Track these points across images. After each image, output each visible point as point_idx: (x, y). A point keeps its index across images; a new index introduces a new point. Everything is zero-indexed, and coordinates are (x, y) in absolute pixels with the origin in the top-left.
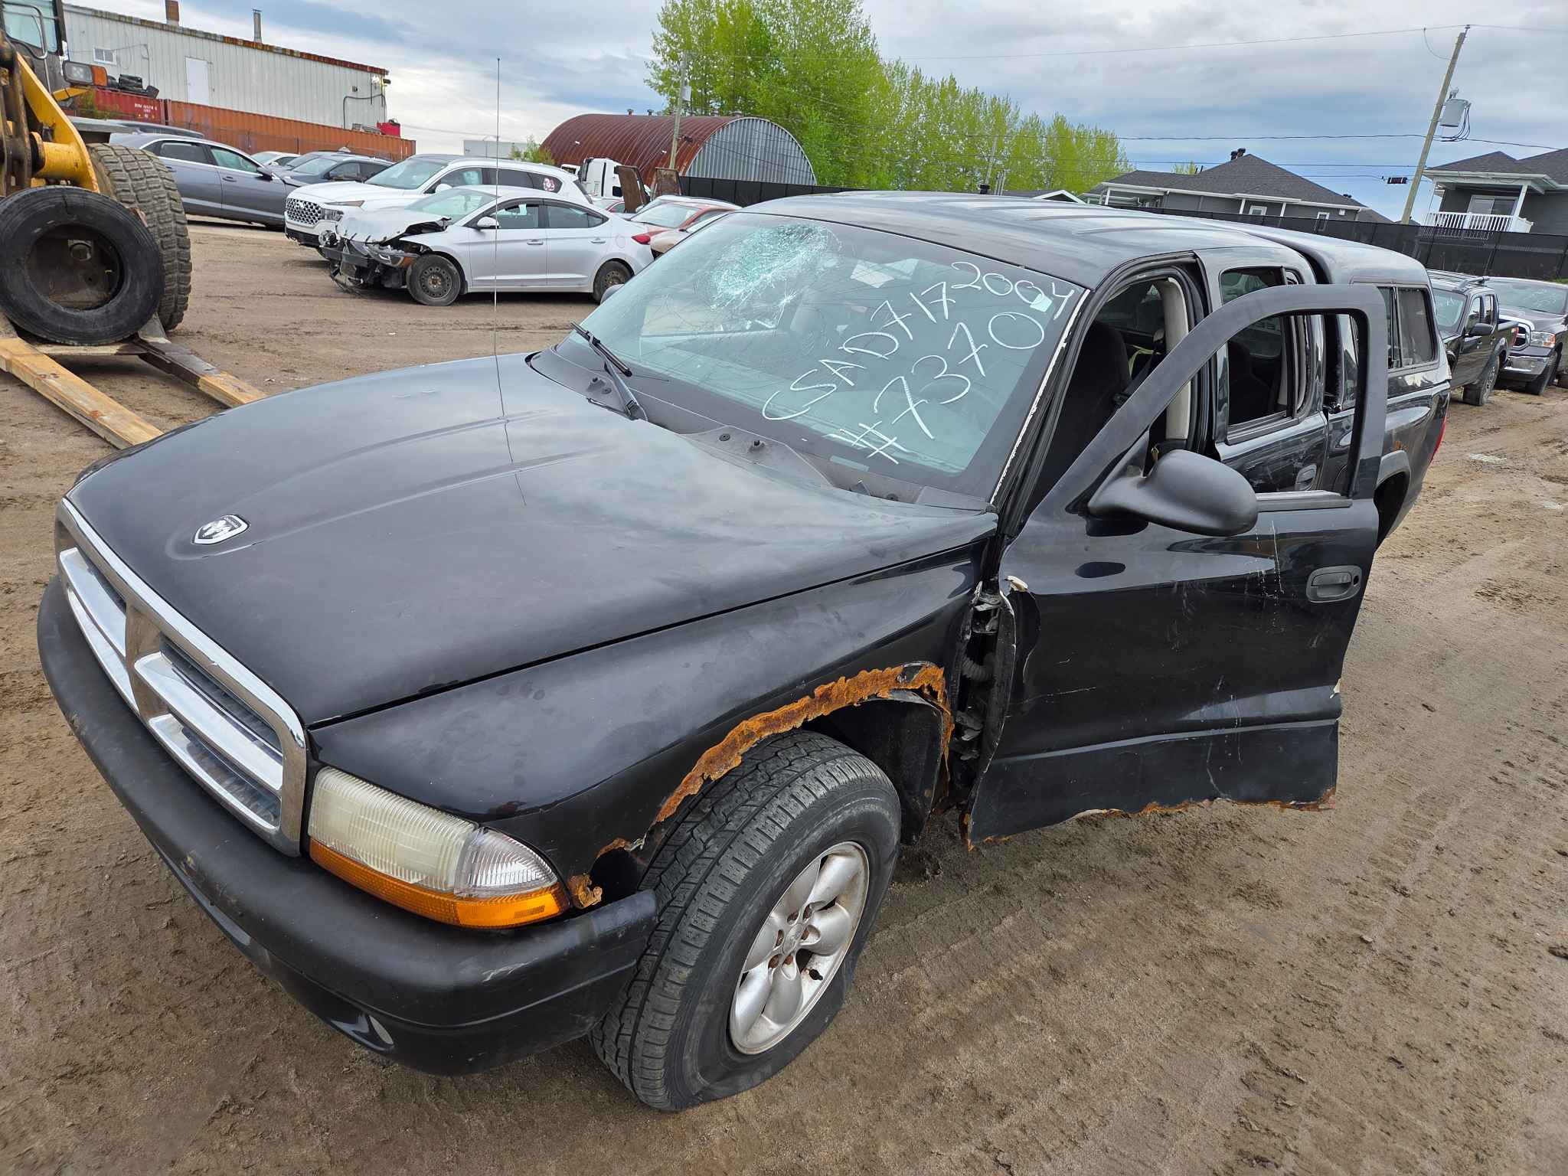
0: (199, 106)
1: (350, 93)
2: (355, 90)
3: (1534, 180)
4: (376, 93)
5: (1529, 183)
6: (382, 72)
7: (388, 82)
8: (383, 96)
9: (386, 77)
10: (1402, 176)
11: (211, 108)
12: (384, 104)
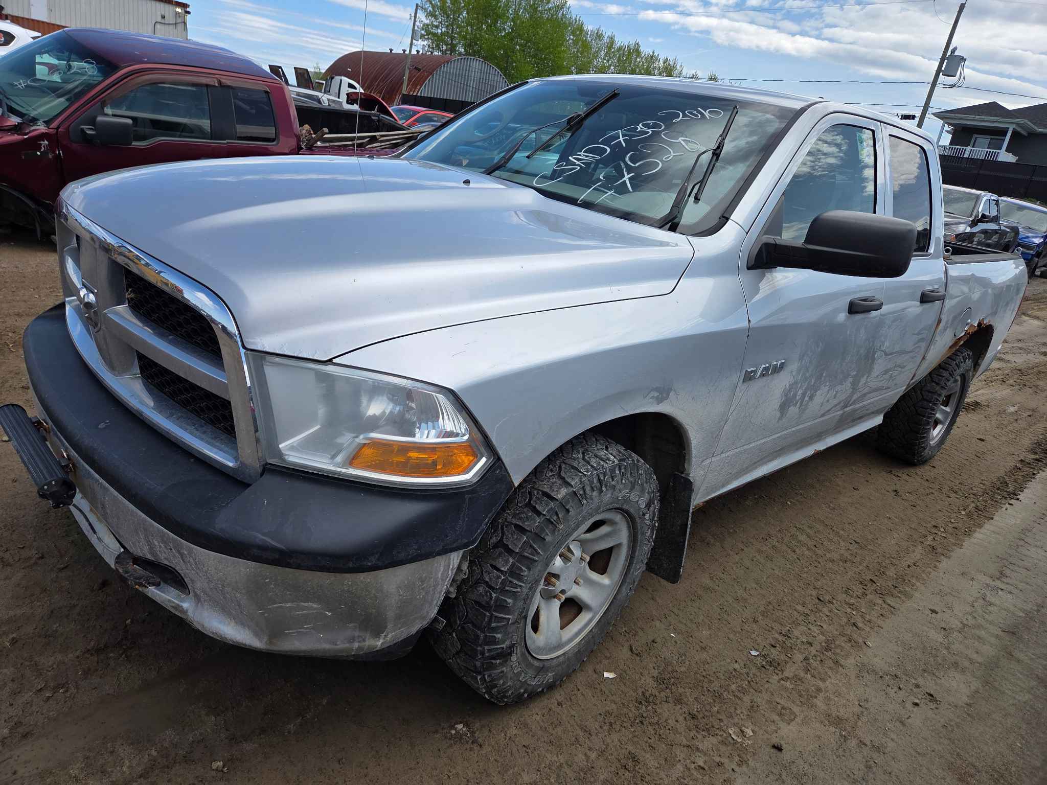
0: (38, 21)
1: (159, 19)
2: (163, 17)
3: (1018, 124)
4: (179, 20)
5: (1014, 126)
6: (184, 6)
7: (189, 13)
8: (185, 23)
9: (188, 10)
10: (911, 113)
11: (48, 24)
12: (185, 29)
